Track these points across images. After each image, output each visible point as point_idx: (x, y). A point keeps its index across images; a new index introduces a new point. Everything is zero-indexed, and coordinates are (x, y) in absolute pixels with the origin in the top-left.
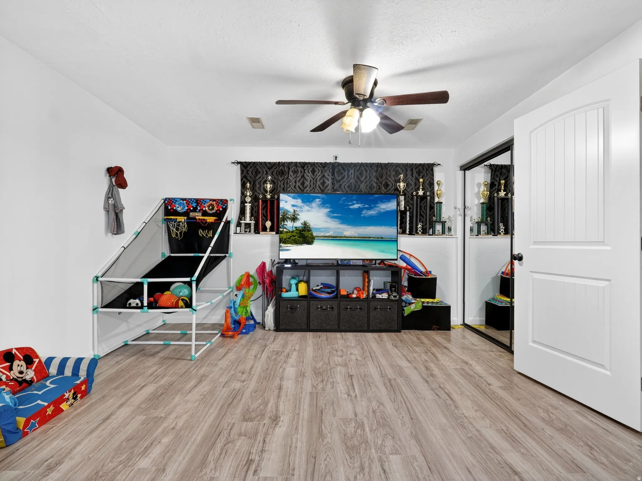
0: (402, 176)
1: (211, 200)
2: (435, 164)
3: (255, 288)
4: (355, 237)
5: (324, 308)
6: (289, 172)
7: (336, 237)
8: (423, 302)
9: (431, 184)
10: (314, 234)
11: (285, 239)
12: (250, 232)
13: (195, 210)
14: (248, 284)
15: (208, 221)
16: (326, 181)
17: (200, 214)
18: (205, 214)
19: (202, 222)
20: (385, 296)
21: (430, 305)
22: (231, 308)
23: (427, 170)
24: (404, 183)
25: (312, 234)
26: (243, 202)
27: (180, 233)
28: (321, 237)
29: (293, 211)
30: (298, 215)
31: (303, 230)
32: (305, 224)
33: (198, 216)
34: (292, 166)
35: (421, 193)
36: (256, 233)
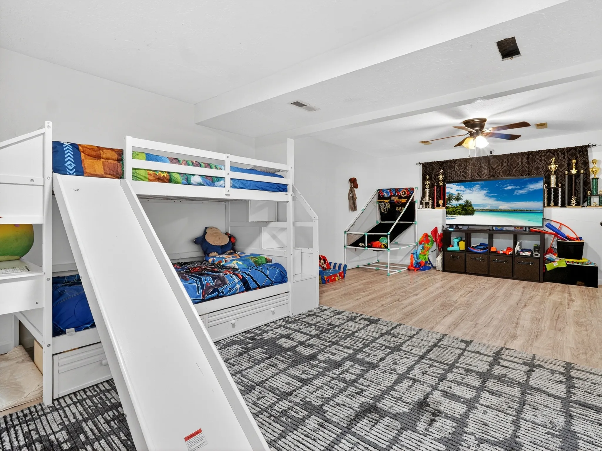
0: (554, 159)
1: (403, 189)
2: (590, 146)
3: (432, 244)
4: (508, 210)
5: (477, 259)
6: (455, 166)
7: (492, 210)
8: (568, 262)
9: (586, 163)
10: (475, 208)
11: (451, 212)
12: (429, 207)
13: (394, 196)
14: (427, 241)
15: (402, 202)
16: (483, 170)
17: (397, 198)
18: (400, 197)
19: (398, 203)
20: (528, 254)
21: (575, 264)
22: (414, 254)
23: (580, 152)
24: (556, 165)
25: (473, 208)
26: (424, 188)
27: (386, 209)
28: (480, 210)
29: (457, 194)
30: (461, 196)
31: (465, 206)
32: (467, 202)
33: (396, 199)
34: (457, 161)
35: (574, 171)
36: (432, 208)
